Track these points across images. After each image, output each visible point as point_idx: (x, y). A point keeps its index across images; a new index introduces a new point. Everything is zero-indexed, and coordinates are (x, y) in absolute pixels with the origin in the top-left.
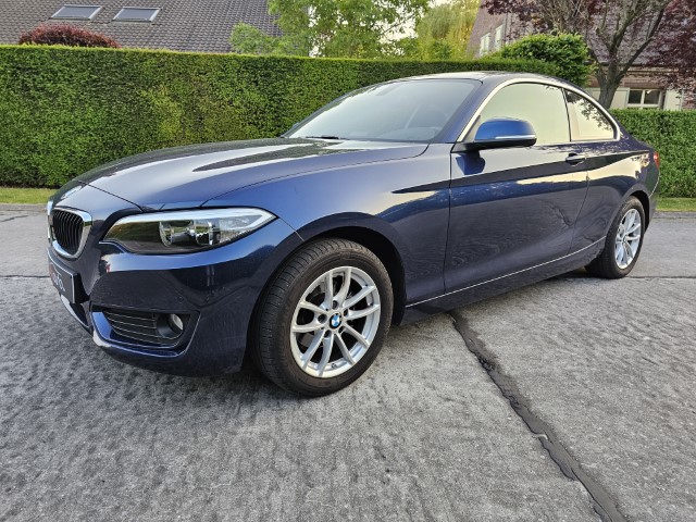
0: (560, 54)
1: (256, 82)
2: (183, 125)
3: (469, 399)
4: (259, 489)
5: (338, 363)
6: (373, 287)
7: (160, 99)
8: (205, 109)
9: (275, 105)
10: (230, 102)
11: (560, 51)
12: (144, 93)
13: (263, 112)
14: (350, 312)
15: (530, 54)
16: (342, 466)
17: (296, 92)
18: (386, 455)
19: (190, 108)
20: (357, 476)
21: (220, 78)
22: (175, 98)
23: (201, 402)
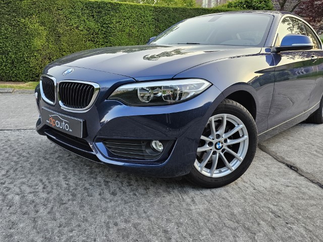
0: (259, 7)
1: (93, 16)
2: (47, 41)
3: (298, 186)
4: (227, 237)
5: (223, 170)
6: (242, 126)
7: (33, 24)
8: (61, 32)
9: (104, 30)
10: (77, 28)
11: (259, 5)
12: (23, 20)
13: (97, 34)
14: (228, 141)
15: (245, 6)
16: (262, 222)
17: (117, 23)
18: (279, 215)
19: (53, 30)
20: (273, 227)
21: (71, 13)
22: (43, 24)
23: (157, 194)
